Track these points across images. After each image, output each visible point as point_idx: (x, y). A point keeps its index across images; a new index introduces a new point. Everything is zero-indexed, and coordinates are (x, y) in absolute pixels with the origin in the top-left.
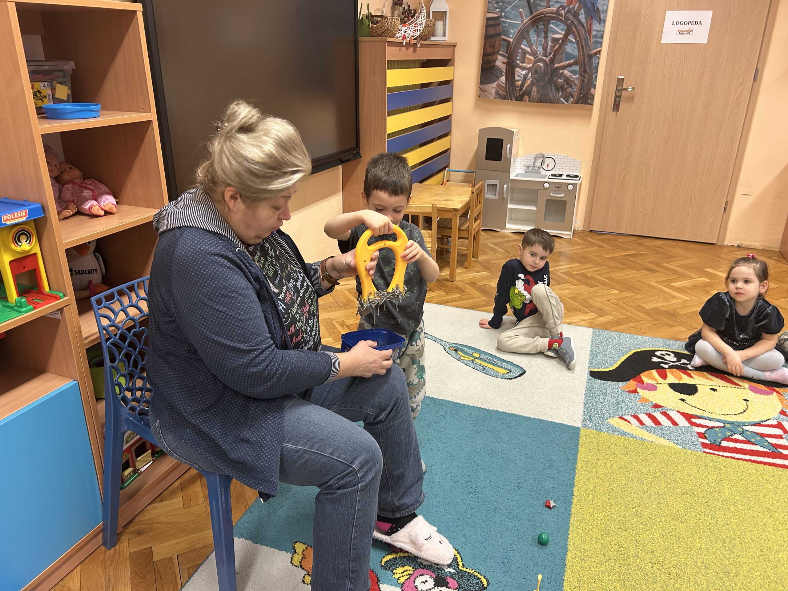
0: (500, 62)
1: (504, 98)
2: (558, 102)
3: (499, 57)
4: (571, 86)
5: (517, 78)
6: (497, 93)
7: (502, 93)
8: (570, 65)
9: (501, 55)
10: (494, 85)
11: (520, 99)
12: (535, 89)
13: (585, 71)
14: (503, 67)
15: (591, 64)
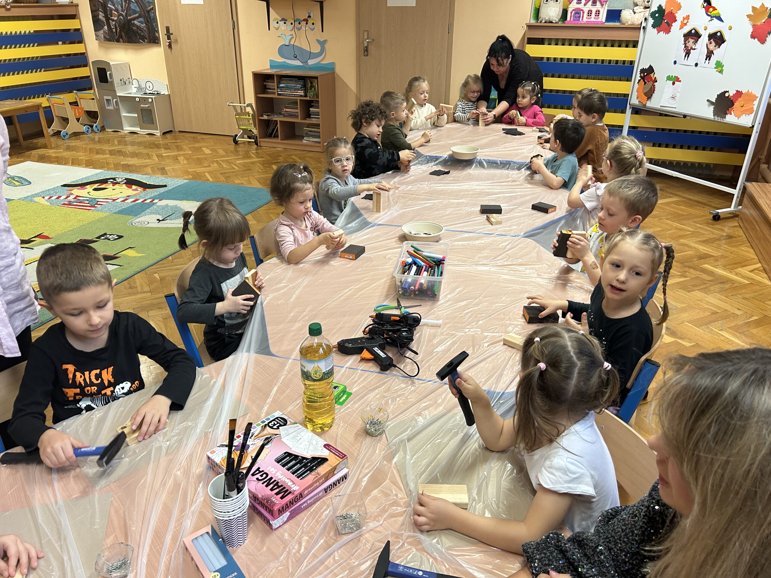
0: (101, 16)
1: (109, 40)
2: (139, 42)
3: (100, 13)
4: (143, 32)
5: (112, 27)
6: (105, 37)
7: (107, 37)
8: (137, 18)
9: (101, 12)
10: (102, 32)
11: (118, 41)
12: (123, 34)
13: (148, 22)
14: (104, 19)
15: (150, 17)
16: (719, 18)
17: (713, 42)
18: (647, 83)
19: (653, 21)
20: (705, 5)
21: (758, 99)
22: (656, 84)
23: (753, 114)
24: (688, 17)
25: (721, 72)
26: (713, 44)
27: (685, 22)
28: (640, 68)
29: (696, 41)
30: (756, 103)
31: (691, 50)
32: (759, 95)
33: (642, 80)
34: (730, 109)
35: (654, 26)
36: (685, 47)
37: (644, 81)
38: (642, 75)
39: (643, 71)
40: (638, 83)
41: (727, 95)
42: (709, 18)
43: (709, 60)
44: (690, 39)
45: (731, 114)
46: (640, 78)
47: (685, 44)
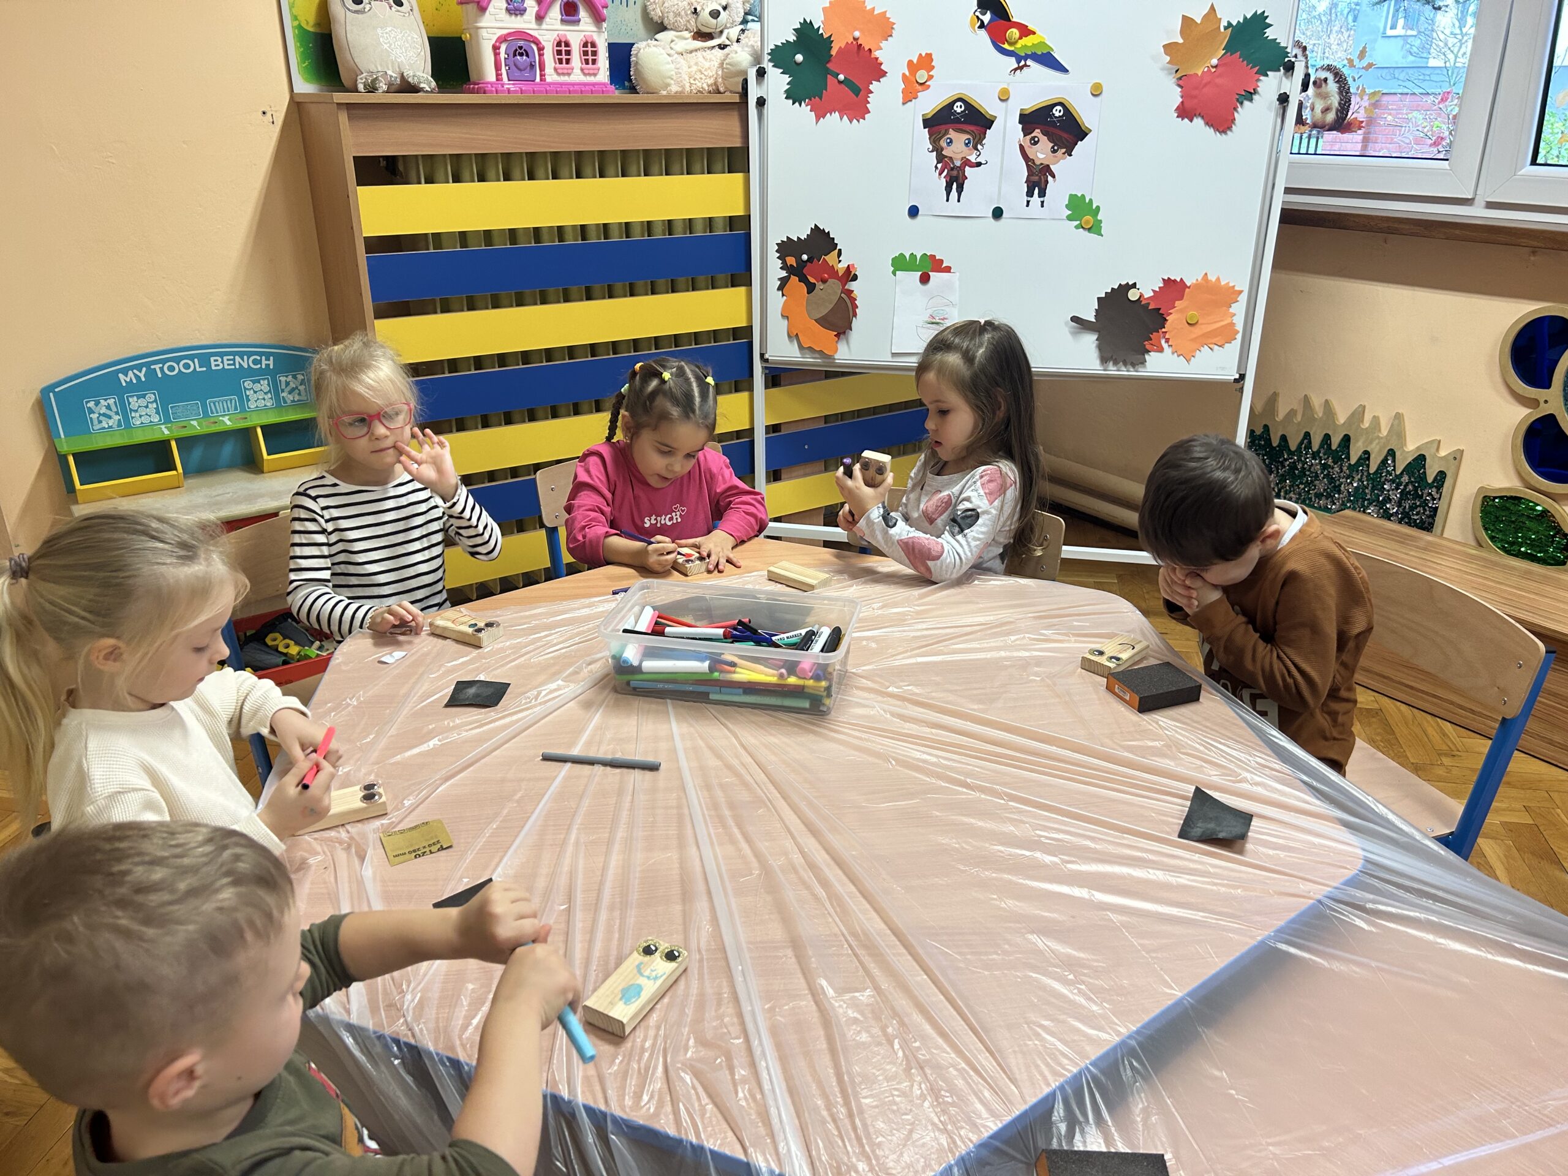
16: (1048, 60)
17: (1044, 139)
18: (820, 286)
19: (787, 78)
20: (987, 18)
21: (1243, 298)
22: (853, 286)
23: (1237, 343)
24: (926, 62)
25: (1095, 228)
26: (1045, 144)
27: (922, 75)
28: (775, 238)
29: (977, 141)
30: (1239, 309)
31: (968, 171)
32: (1242, 284)
33: (794, 279)
34: (1154, 336)
35: (794, 95)
36: (940, 158)
37: (803, 279)
38: (791, 261)
39: (786, 248)
40: (780, 288)
41: (1133, 295)
42: (1012, 62)
43: (1042, 194)
44: (952, 134)
45: (1161, 350)
46: (784, 274)
47: (938, 150)
